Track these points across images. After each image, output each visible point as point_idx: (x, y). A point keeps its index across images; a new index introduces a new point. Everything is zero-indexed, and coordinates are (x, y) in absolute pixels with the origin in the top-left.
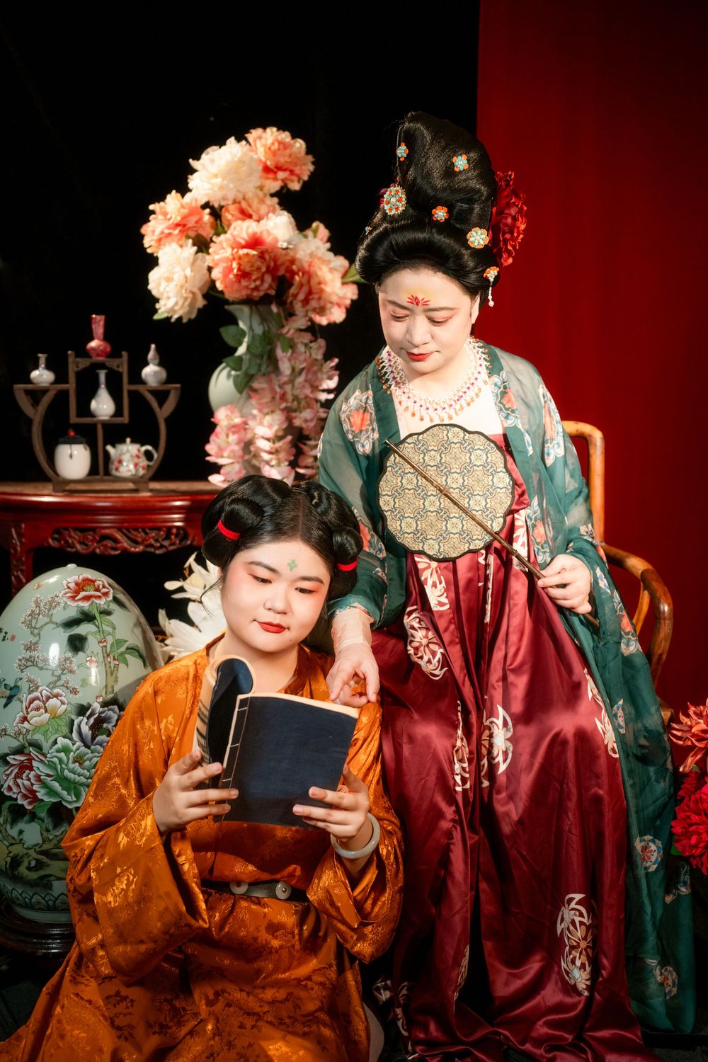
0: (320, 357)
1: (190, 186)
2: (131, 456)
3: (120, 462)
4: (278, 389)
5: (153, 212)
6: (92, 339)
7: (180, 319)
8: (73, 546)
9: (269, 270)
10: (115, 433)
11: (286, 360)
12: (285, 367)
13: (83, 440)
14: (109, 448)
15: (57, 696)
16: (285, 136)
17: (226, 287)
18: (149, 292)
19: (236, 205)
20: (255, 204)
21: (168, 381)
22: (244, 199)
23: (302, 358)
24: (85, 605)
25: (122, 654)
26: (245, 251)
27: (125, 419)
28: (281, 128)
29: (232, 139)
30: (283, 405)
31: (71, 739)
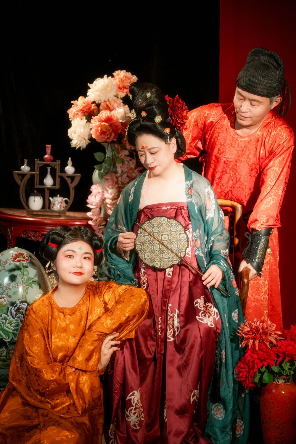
0: (133, 167)
1: (88, 94)
2: (59, 202)
3: (54, 204)
4: (115, 179)
5: (73, 104)
6: (46, 154)
7: (80, 148)
8: (31, 237)
9: (113, 131)
10: (53, 193)
11: (119, 167)
12: (119, 170)
13: (40, 194)
14: (50, 198)
15: (3, 298)
16: (129, 74)
17: (96, 137)
18: (68, 137)
19: (105, 103)
20: (112, 103)
21: (75, 172)
22: (108, 100)
23: (126, 167)
24: (18, 263)
25: (30, 283)
26: (103, 123)
27: (57, 187)
28: (128, 71)
29: (106, 75)
30: (117, 186)
31: (7, 315)
